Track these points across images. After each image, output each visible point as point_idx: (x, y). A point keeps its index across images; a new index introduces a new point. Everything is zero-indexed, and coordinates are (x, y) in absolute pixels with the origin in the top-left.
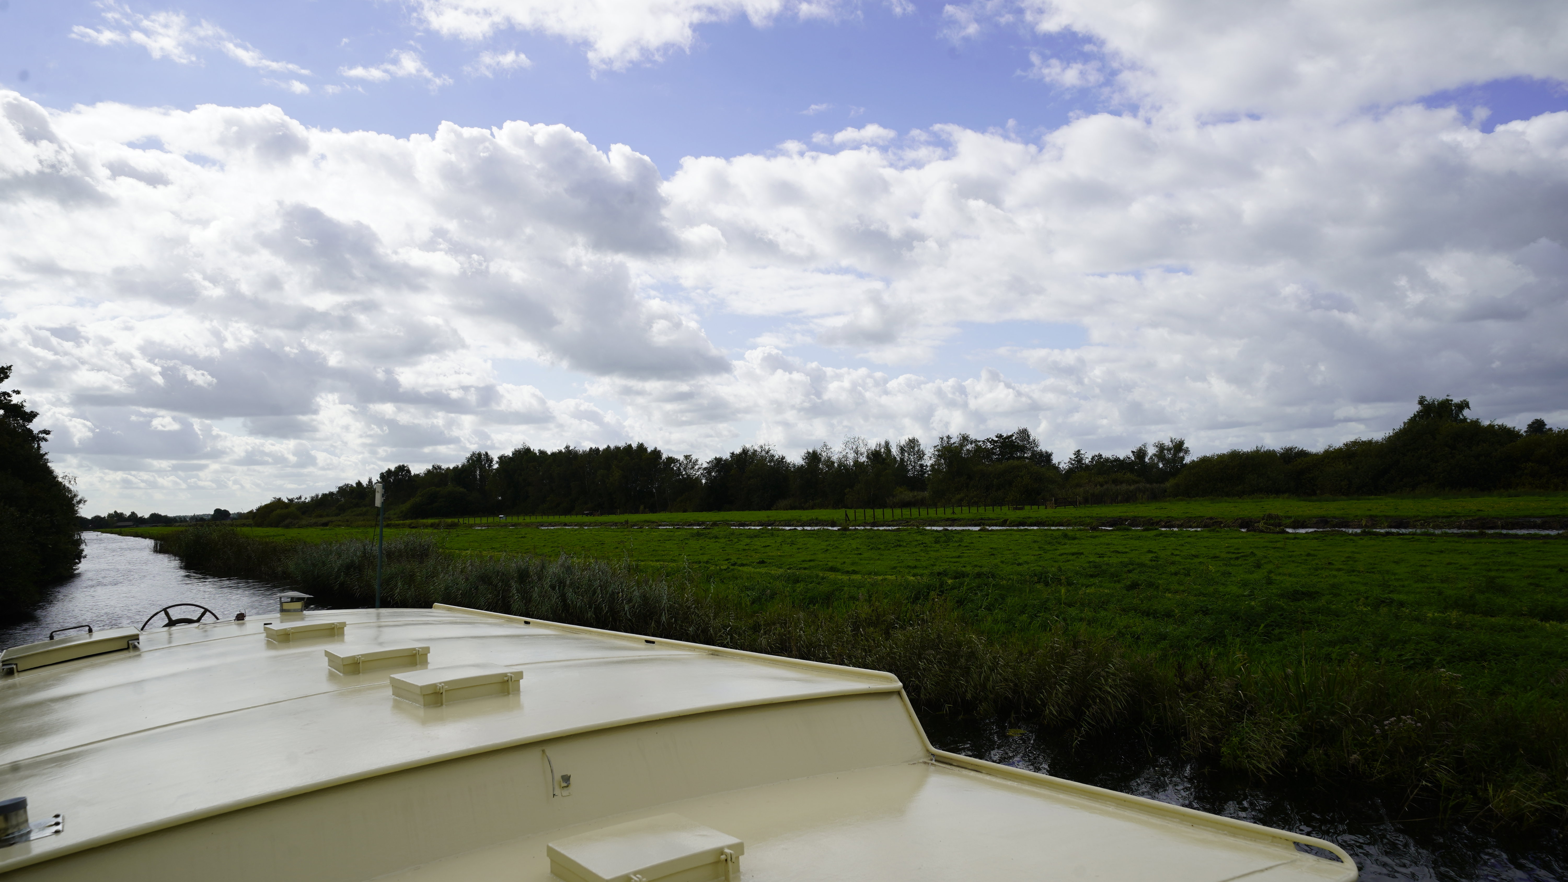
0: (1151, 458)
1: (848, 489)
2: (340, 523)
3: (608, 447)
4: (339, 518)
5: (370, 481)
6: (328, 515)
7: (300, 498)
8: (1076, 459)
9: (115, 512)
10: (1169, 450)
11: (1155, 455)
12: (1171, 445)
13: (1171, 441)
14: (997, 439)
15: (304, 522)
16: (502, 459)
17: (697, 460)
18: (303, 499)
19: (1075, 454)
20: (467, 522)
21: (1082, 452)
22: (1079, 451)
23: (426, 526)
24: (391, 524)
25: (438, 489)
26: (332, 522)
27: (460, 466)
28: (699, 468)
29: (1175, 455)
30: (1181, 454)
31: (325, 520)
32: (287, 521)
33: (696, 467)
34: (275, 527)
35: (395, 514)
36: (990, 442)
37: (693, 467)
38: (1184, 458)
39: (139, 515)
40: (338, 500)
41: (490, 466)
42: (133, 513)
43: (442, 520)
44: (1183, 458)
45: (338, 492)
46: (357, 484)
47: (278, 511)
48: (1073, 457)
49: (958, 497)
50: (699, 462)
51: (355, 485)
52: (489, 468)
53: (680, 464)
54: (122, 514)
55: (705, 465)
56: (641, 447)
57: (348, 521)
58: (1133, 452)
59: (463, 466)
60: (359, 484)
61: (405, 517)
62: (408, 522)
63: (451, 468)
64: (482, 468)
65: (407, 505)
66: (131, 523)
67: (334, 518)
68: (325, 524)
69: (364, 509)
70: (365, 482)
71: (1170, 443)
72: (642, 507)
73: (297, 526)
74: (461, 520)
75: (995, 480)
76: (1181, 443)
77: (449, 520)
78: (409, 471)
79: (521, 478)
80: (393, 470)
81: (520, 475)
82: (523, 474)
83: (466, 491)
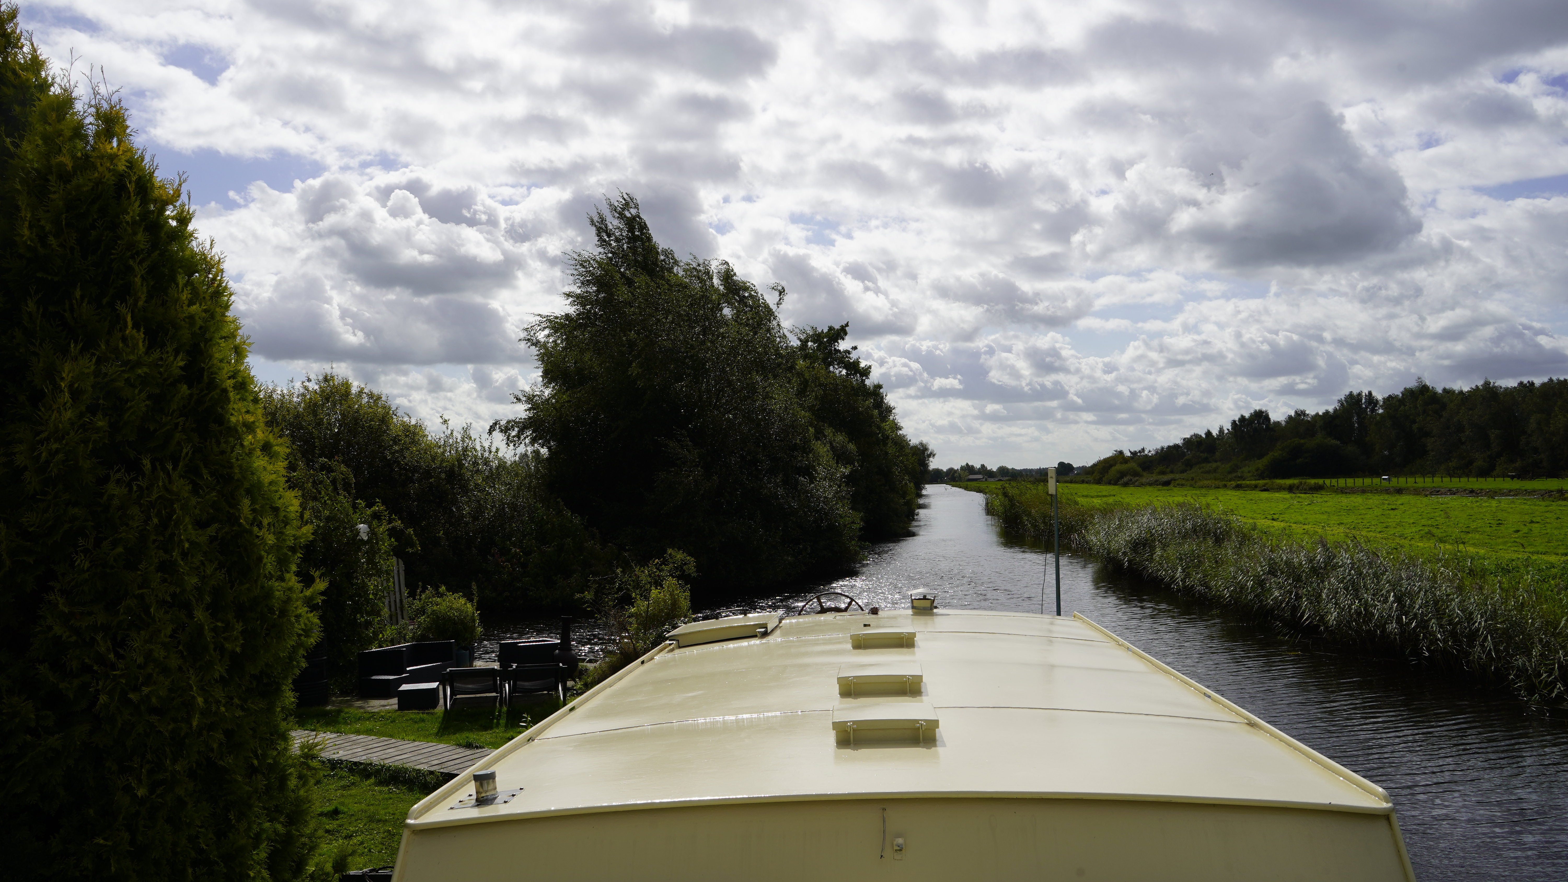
2: (1184, 482)
4: (1184, 475)
5: (1221, 431)
6: (1172, 472)
9: (967, 464)
15: (1144, 480)
16: (1389, 400)
18: (1146, 452)
20: (1336, 485)
23: (1280, 489)
24: (1241, 485)
25: (1302, 441)
26: (1175, 480)
27: (1331, 412)
31: (1165, 478)
32: (1125, 479)
34: (1114, 485)
35: (1249, 472)
39: (989, 468)
40: (1184, 454)
41: (1374, 410)
42: (983, 466)
43: (1303, 481)
45: (1184, 444)
46: (1206, 434)
47: (1118, 467)
51: (1204, 436)
52: (1372, 413)
54: (973, 466)
57: (1193, 479)
59: (1335, 410)
60: (1209, 433)
61: (1261, 476)
62: (1261, 482)
63: (1321, 413)
64: (1361, 412)
65: (1265, 460)
66: (980, 476)
67: (1177, 476)
68: (1167, 484)
69: (1214, 465)
70: (1215, 432)
73: (1136, 484)
74: (1328, 481)
77: (1313, 481)
78: (1267, 418)
79: (1415, 427)
80: (1247, 417)
81: (1414, 422)
82: (1417, 420)
83: (1338, 442)
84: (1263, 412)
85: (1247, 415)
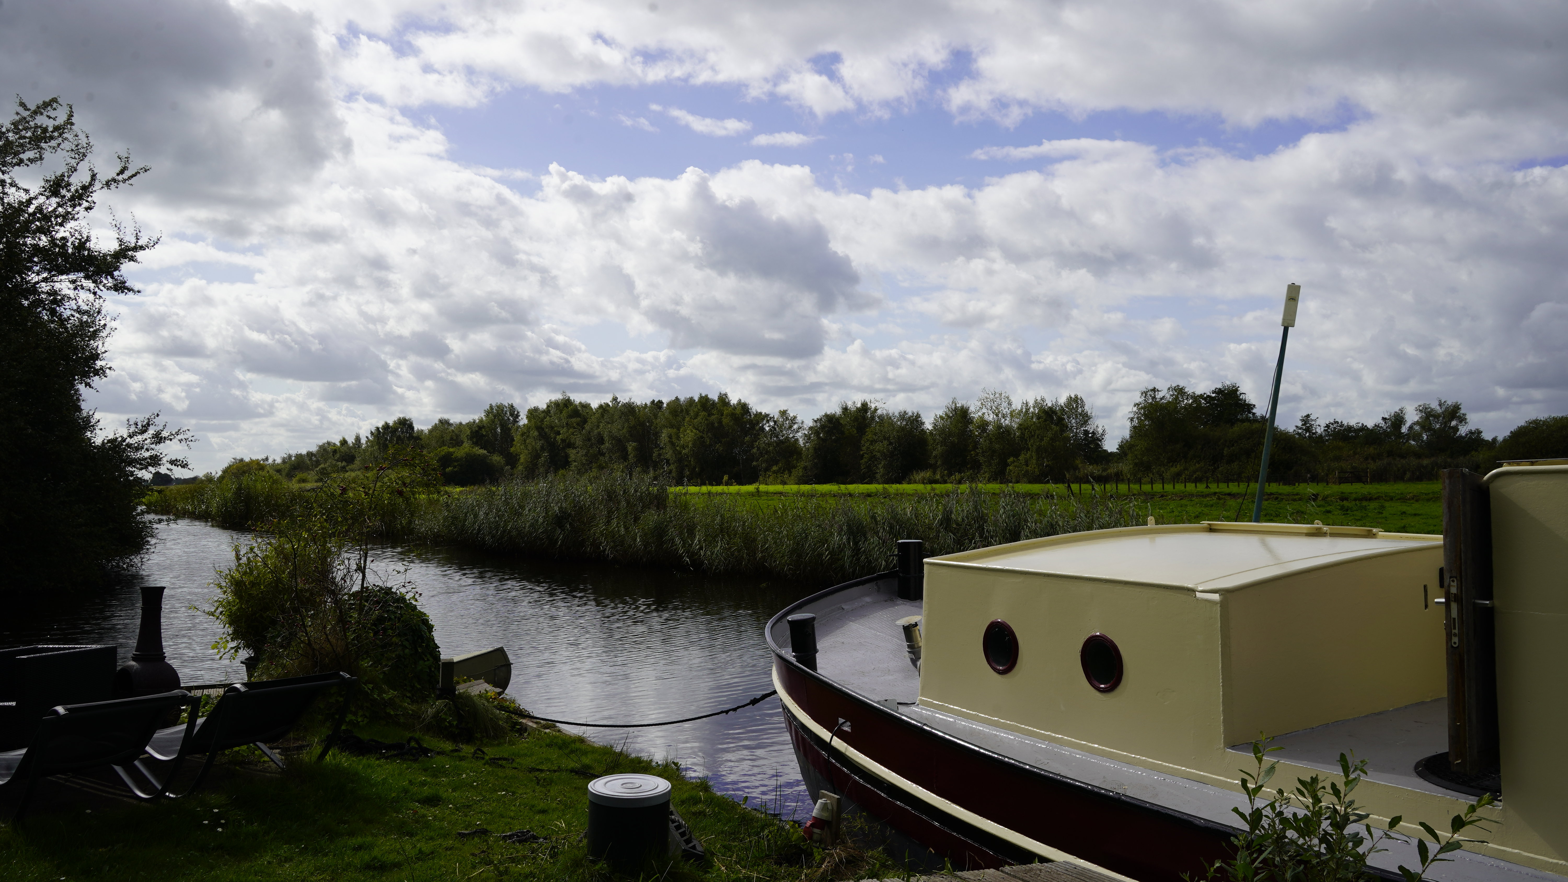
0: (1411, 428)
1: (1011, 459)
3: (677, 398)
5: (358, 439)
7: (267, 459)
8: (1304, 427)
10: (1436, 416)
11: (1417, 423)
12: (1439, 410)
13: (1440, 405)
14: (1214, 395)
16: (533, 413)
17: (795, 417)
19: (1302, 420)
21: (1312, 417)
22: (1308, 416)
25: (451, 450)
27: (477, 421)
28: (800, 428)
29: (1446, 423)
30: (1454, 423)
33: (795, 427)
36: (1205, 399)
37: (791, 427)
38: (1458, 430)
40: (318, 463)
41: (515, 421)
44: (1456, 429)
46: (341, 442)
48: (1300, 424)
49: (1174, 470)
50: (799, 419)
52: (514, 425)
53: (775, 422)
55: (811, 424)
56: (723, 399)
58: (1384, 419)
59: (481, 420)
60: (344, 442)
64: (504, 422)
70: (351, 440)
71: (1438, 408)
72: (726, 478)
75: (1226, 449)
76: (1456, 408)
78: (411, 426)
79: (559, 438)
80: (391, 425)
81: (558, 433)
82: (561, 432)
83: (485, 452)
84: (407, 420)
85: (391, 423)
